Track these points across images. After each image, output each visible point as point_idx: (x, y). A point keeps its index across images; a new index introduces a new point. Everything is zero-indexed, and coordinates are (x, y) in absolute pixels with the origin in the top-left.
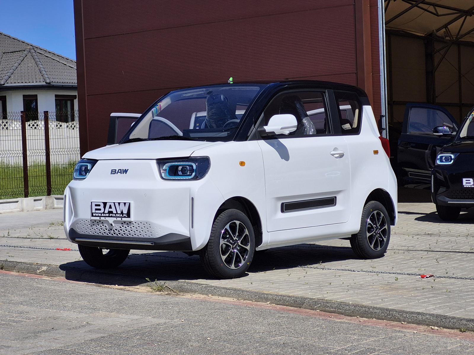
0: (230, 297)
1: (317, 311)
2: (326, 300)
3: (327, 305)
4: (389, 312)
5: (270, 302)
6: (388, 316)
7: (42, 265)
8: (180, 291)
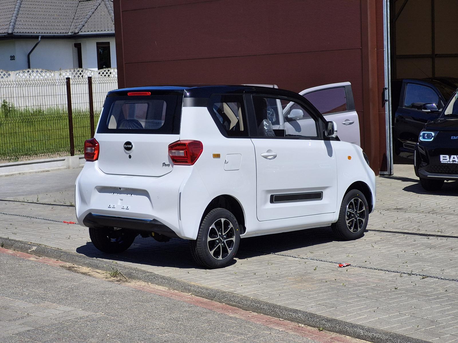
0: (164, 286)
1: (223, 304)
2: (235, 294)
3: (232, 299)
4: (274, 309)
5: (191, 293)
6: (272, 313)
7: (34, 245)
8: (129, 278)
